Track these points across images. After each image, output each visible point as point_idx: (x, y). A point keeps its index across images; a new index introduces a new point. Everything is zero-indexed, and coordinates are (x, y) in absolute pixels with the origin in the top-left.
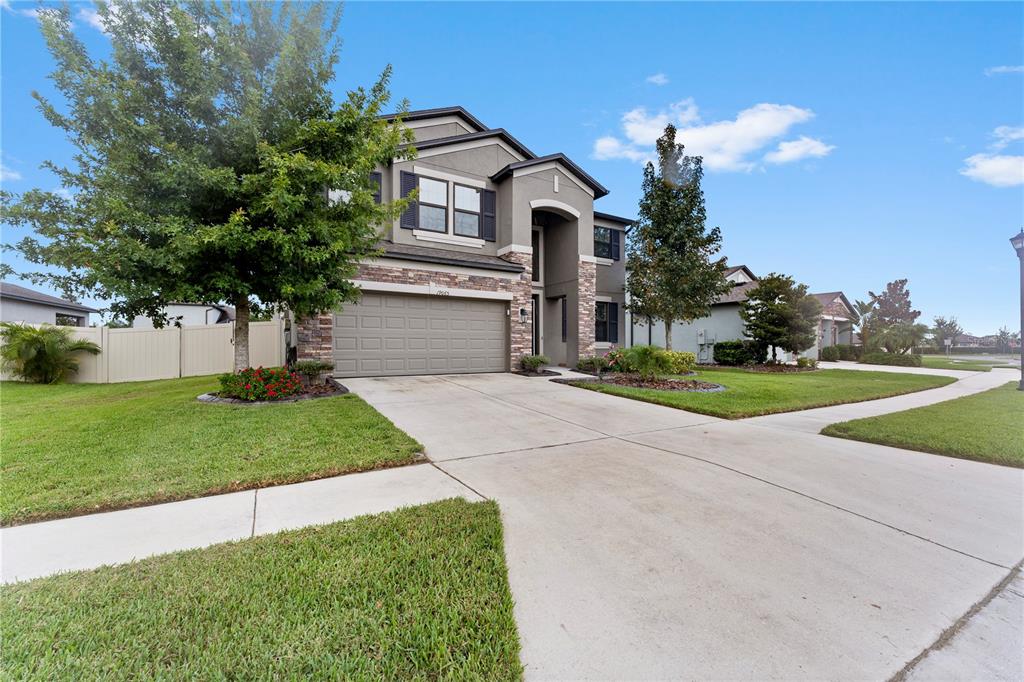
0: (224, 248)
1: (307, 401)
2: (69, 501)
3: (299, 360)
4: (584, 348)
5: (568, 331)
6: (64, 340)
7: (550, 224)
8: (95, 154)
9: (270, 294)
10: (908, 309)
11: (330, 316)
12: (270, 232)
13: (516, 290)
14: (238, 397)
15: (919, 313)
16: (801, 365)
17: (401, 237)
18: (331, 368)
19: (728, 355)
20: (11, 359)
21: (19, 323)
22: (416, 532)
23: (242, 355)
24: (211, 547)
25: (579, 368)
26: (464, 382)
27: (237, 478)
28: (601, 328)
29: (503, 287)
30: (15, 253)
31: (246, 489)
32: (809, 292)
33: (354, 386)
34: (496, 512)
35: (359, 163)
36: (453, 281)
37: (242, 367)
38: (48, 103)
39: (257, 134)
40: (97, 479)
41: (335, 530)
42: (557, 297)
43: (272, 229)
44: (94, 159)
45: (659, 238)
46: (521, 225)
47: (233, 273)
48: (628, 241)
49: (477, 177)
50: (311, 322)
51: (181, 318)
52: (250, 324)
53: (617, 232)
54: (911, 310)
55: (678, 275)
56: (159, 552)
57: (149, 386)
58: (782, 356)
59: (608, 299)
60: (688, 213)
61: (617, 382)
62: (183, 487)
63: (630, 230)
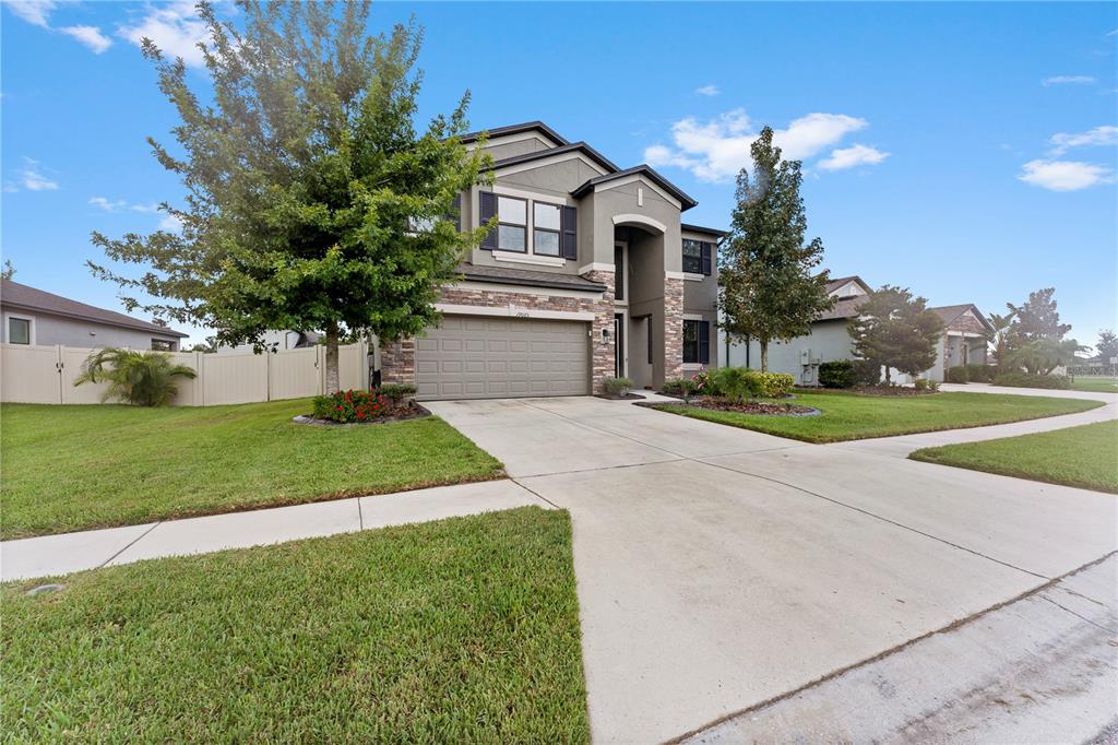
0: (320, 280)
1: (393, 423)
2: (211, 501)
3: (383, 383)
4: (669, 371)
5: (654, 353)
6: (165, 365)
7: (634, 240)
8: (205, 195)
9: (356, 320)
10: (1055, 323)
11: (412, 340)
12: (360, 263)
13: (599, 310)
14: (330, 419)
15: (1070, 327)
16: (920, 387)
17: (480, 258)
18: (413, 392)
19: (835, 376)
20: (120, 382)
21: (126, 349)
22: (498, 531)
23: (332, 379)
24: (333, 536)
25: (665, 392)
26: (544, 405)
27: (342, 487)
28: (691, 348)
29: (584, 307)
30: (140, 287)
31: (350, 497)
32: (928, 305)
33: (437, 409)
34: (567, 517)
35: (441, 195)
36: (533, 303)
37: (333, 390)
38: (161, 149)
39: (347, 171)
40: (227, 486)
41: (430, 527)
42: (642, 314)
43: (362, 261)
44: (204, 199)
45: (754, 250)
46: (603, 242)
47: (327, 303)
48: (720, 255)
49: (557, 194)
50: (394, 346)
51: (277, 344)
52: (340, 347)
53: (708, 245)
54: (1059, 324)
55: (774, 290)
56: (295, 538)
57: (244, 408)
58: (899, 378)
59: (698, 317)
60: (785, 224)
61: (703, 406)
62: (299, 492)
63: (721, 243)
